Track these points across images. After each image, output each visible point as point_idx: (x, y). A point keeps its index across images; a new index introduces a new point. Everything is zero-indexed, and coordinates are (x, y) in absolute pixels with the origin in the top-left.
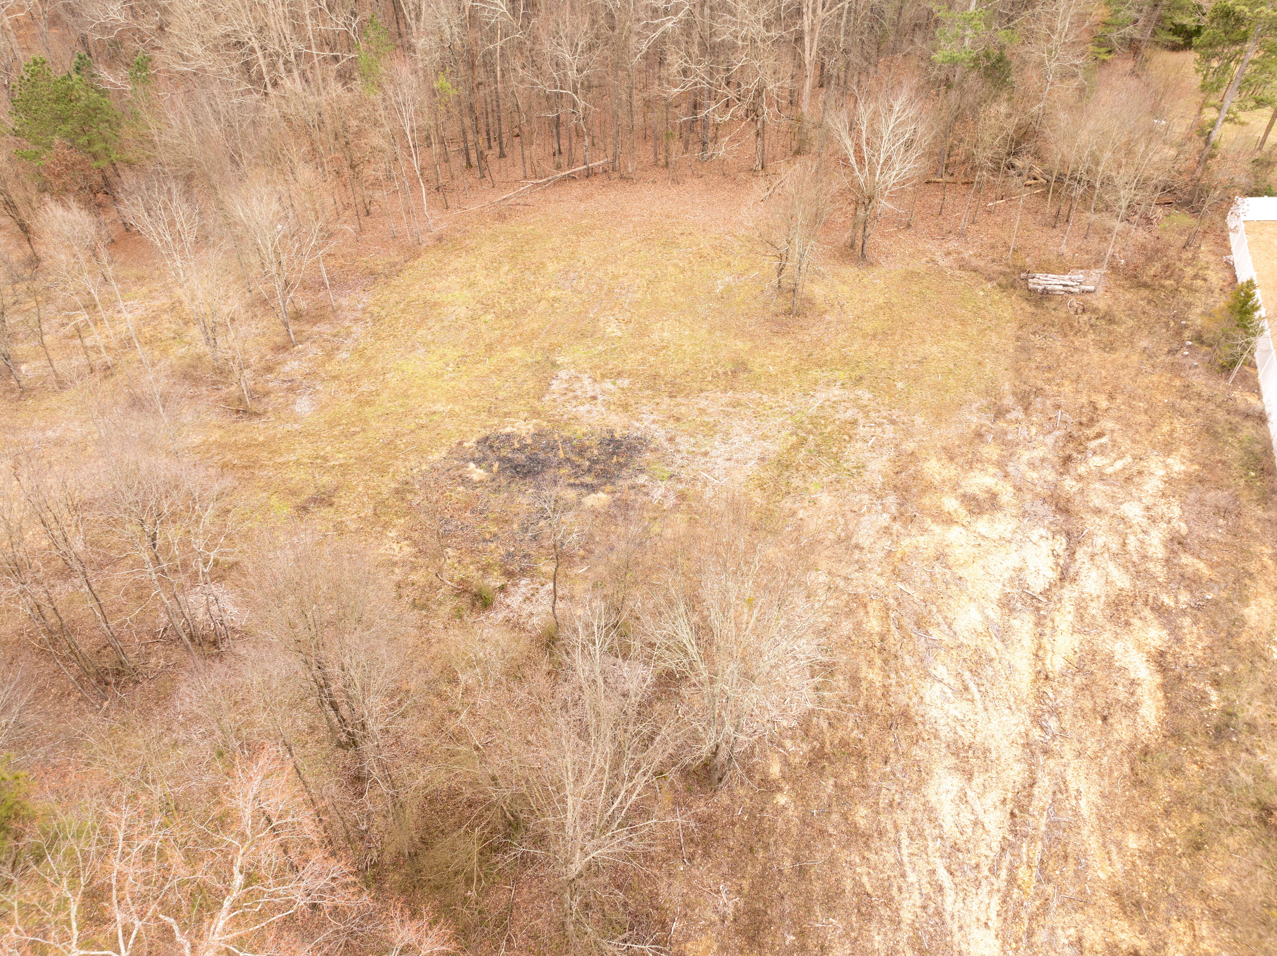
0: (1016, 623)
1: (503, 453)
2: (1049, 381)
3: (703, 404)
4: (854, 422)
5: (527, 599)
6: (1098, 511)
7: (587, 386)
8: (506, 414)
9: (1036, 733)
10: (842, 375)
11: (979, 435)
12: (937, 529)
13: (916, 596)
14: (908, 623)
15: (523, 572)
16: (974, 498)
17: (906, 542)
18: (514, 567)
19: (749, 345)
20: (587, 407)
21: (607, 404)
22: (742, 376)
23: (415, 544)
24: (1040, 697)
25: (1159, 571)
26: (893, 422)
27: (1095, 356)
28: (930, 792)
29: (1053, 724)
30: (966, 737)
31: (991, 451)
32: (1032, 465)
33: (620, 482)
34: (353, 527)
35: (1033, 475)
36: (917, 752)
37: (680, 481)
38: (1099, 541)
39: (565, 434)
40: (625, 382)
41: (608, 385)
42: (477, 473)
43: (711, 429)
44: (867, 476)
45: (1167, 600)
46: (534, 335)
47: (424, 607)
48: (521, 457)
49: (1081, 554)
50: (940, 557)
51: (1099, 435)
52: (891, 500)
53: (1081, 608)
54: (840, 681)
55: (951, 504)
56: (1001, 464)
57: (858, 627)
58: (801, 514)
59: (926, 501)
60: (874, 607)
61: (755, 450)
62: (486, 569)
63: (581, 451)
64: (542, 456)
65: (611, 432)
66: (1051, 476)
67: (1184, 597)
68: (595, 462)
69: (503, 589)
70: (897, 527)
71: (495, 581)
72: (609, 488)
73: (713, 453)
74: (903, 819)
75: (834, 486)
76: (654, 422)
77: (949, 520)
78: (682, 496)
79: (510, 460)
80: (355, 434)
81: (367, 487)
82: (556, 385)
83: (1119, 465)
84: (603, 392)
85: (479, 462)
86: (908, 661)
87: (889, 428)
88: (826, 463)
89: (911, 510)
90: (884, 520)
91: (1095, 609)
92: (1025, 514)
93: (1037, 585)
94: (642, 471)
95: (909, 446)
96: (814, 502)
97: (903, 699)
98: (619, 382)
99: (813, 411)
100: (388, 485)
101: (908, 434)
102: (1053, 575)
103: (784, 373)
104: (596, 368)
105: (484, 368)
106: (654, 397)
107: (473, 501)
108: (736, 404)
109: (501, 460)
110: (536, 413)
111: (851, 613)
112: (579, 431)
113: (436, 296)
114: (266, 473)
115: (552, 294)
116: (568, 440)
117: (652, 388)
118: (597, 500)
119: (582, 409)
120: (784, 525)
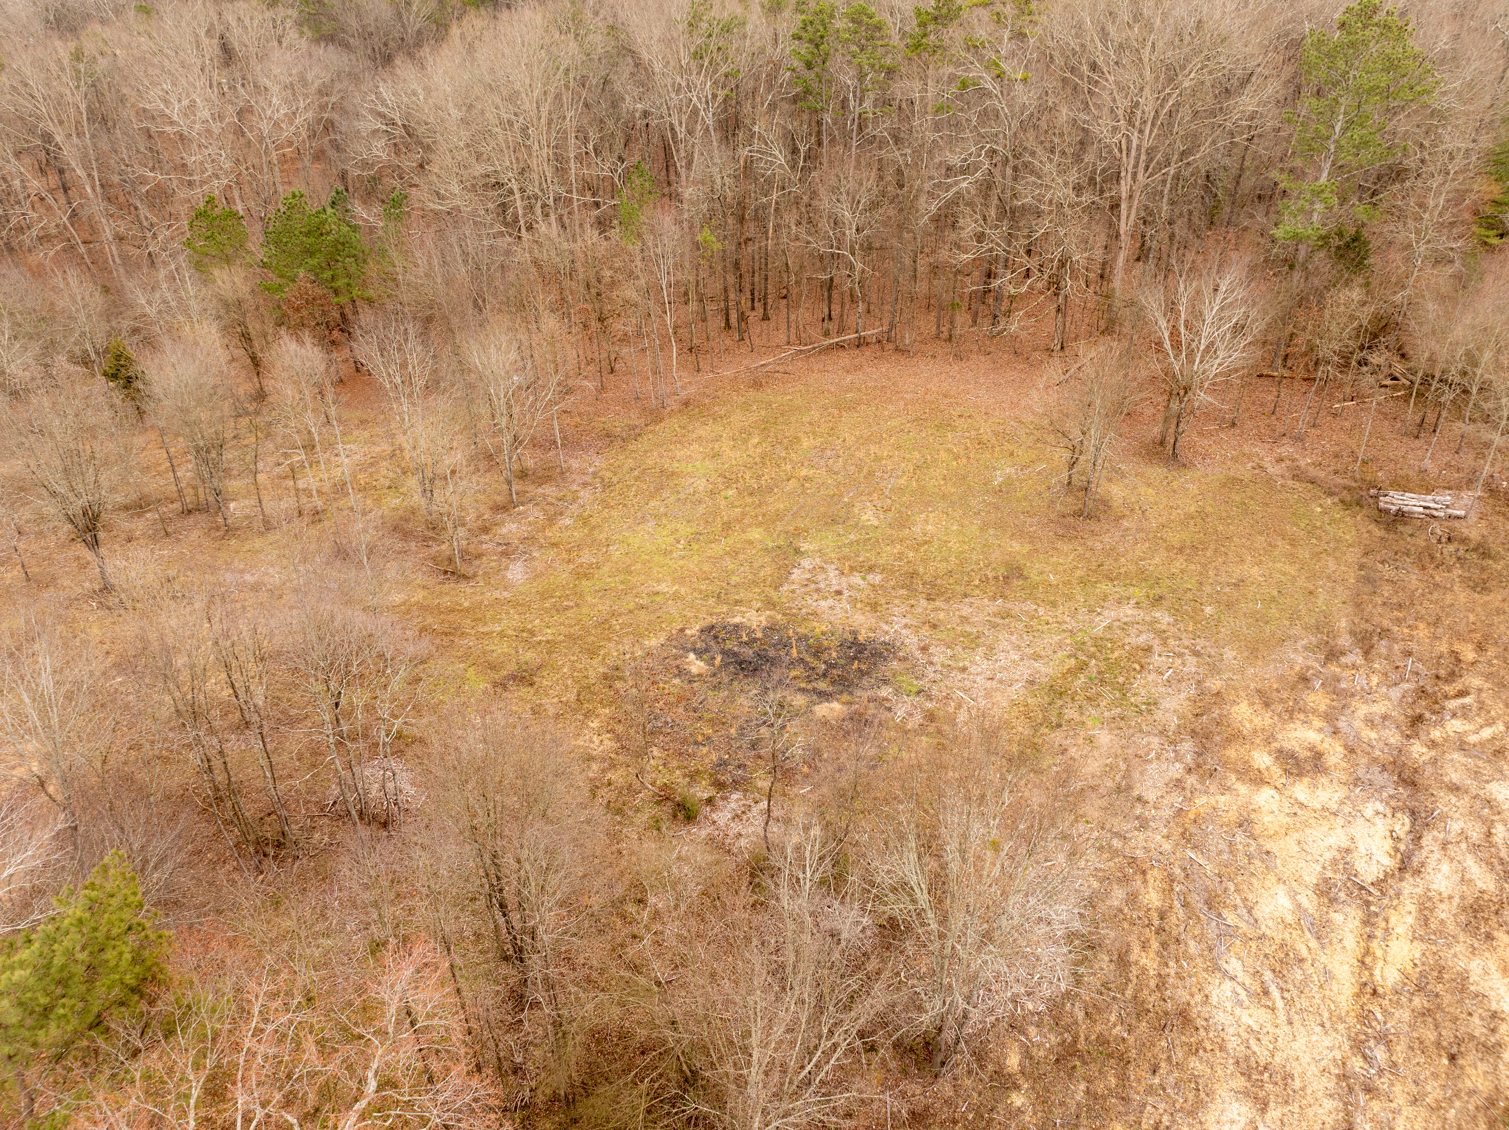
0: (1337, 918)
1: (729, 645)
2: (1398, 621)
3: (966, 611)
4: (1148, 650)
5: (736, 817)
6: (1455, 789)
7: (833, 579)
8: (737, 602)
9: (1357, 1064)
10: (1138, 592)
11: (1304, 679)
12: (1243, 789)
13: (1209, 868)
14: (1197, 901)
15: (736, 784)
16: (1292, 755)
17: (1201, 801)
18: (727, 778)
19: (1027, 547)
20: (830, 602)
21: (853, 601)
22: (1016, 583)
23: (618, 738)
24: (1365, 1017)
26: (1196, 654)
27: (1462, 596)
28: (1209, 1119)
29: (1380, 1054)
30: (1262, 1054)
31: (1318, 699)
32: (1370, 722)
33: (859, 693)
34: (551, 711)
35: (1370, 734)
36: (1195, 1064)
37: (929, 698)
38: (1456, 827)
39: (802, 630)
40: (876, 578)
41: (856, 579)
42: (696, 665)
43: (973, 641)
44: (1158, 715)
46: (778, 516)
47: (619, 812)
48: (748, 653)
49: (1429, 840)
50: (1245, 823)
51: (1462, 694)
52: (1187, 747)
53: (1425, 909)
54: (1104, 963)
55: (1262, 759)
56: (1330, 717)
57: (1132, 899)
58: (1073, 751)
59: (1231, 753)
60: (1155, 875)
61: (1024, 671)
62: (693, 776)
63: (818, 652)
64: (772, 653)
65: (854, 633)
66: (1394, 738)
68: (832, 666)
69: (710, 801)
70: (1191, 780)
71: (702, 791)
72: (845, 697)
73: (973, 669)
75: (1117, 723)
76: (906, 626)
77: (1259, 780)
78: (931, 717)
79: (735, 654)
80: (567, 608)
81: (573, 669)
82: (797, 575)
83: (1487, 733)
84: (850, 587)
85: (699, 654)
86: (1193, 947)
87: (1191, 660)
88: (1108, 695)
89: (1211, 762)
90: (1177, 770)
91: (1444, 912)
92: (1357, 782)
93: (1369, 873)
94: (886, 682)
95: (1215, 684)
96: (1090, 740)
97: (1183, 995)
98: (870, 577)
99: (1098, 631)
100: (596, 668)
101: (1214, 669)
102: (1390, 863)
103: (1067, 584)
104: (845, 559)
105: (718, 548)
106: (909, 597)
107: (688, 697)
108: (1005, 615)
109: (725, 653)
110: (771, 604)
111: (1125, 880)
112: (818, 628)
113: (675, 465)
114: (466, 642)
115: (804, 472)
116: (804, 638)
117: (907, 587)
118: (830, 711)
119: (824, 605)
120: (1050, 763)
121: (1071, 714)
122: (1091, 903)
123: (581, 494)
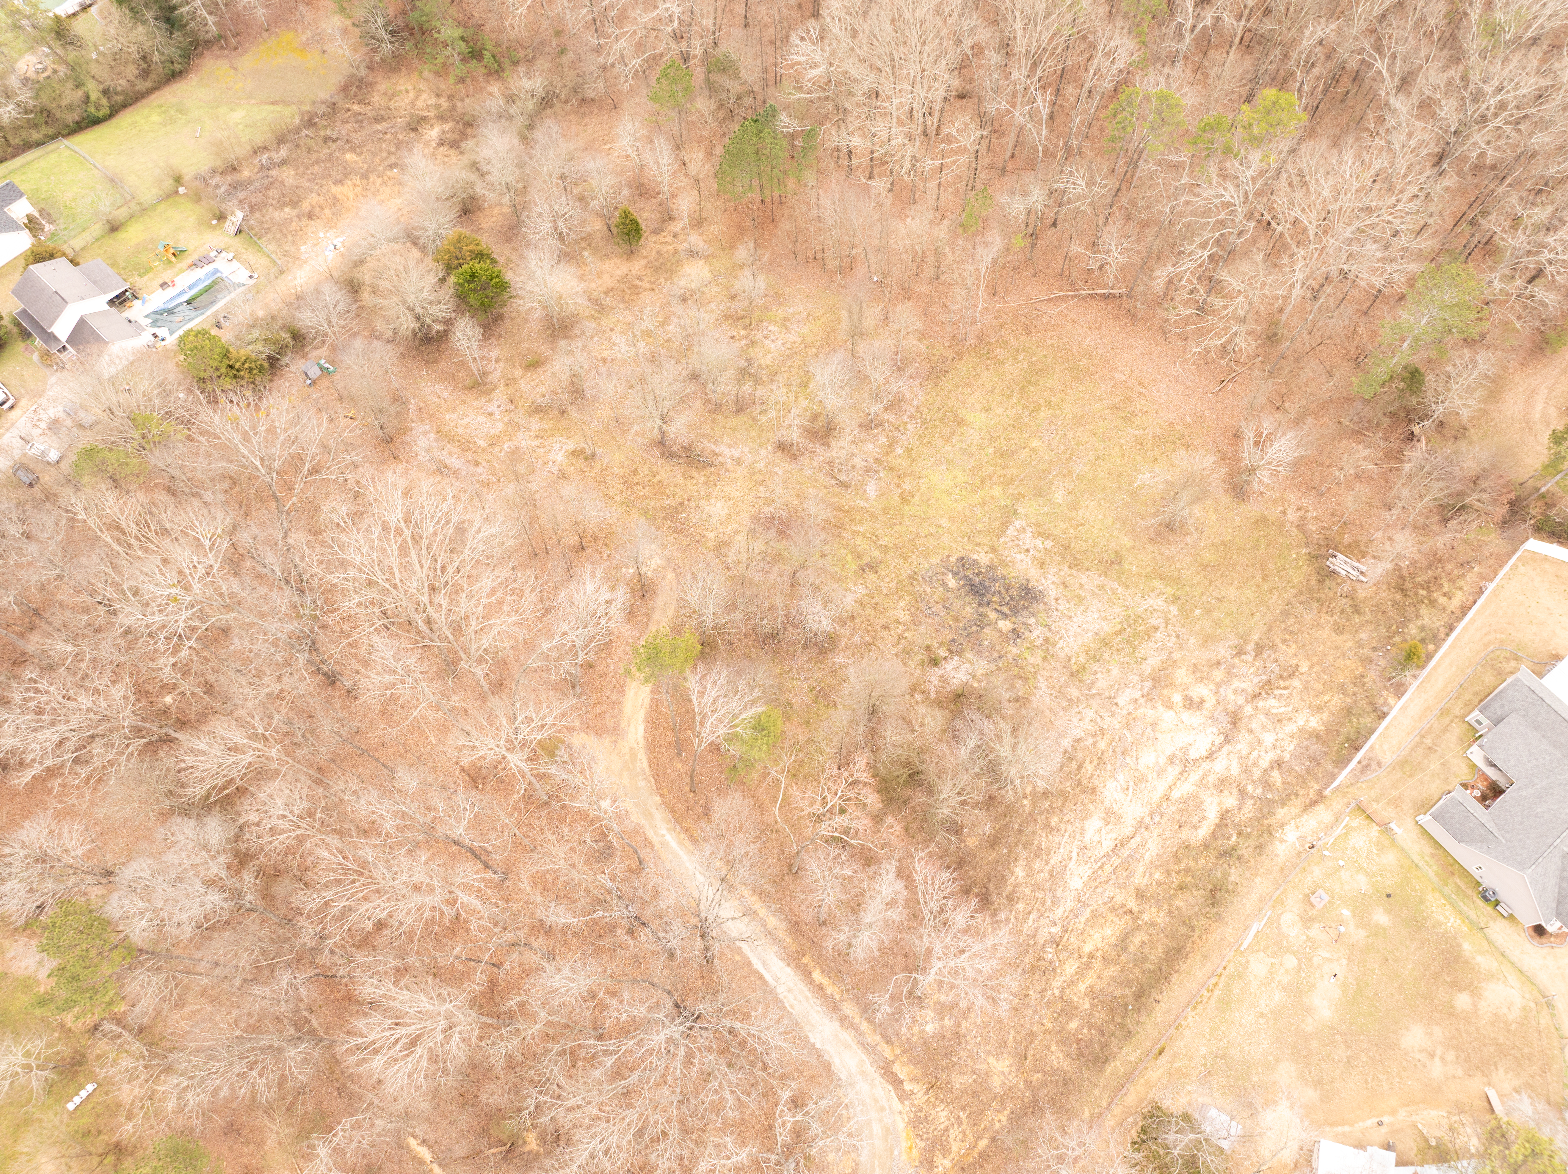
0: (1170, 769)
1: (969, 573)
2: (1284, 641)
3: (1085, 580)
4: (1156, 629)
5: (954, 669)
6: (1251, 731)
7: (1027, 540)
8: (978, 544)
9: (1147, 819)
10: (1170, 591)
11: (1218, 663)
12: (1161, 708)
13: (1130, 739)
14: (1119, 750)
15: (957, 653)
16: (1191, 700)
17: (1141, 710)
18: (954, 648)
19: (1131, 543)
20: (1022, 556)
21: (1034, 558)
22: (1117, 567)
23: (911, 615)
24: (1159, 806)
25: (1257, 773)
26: (1178, 637)
27: (1327, 633)
28: (1087, 824)
29: (1157, 819)
30: (1115, 809)
31: (1218, 675)
32: (1235, 691)
33: (1020, 618)
34: (885, 591)
35: (1232, 697)
36: (1090, 806)
37: (1049, 630)
38: (1239, 747)
39: (1004, 572)
40: (1049, 544)
41: (1039, 542)
42: (952, 582)
43: (1080, 600)
44: (1144, 666)
45: (1250, 789)
46: (1012, 480)
47: (908, 653)
48: (976, 580)
49: (1225, 750)
50: (1153, 725)
51: (1286, 688)
52: (1149, 684)
53: (1205, 775)
54: (1074, 765)
55: (1177, 698)
56: (1218, 685)
57: (1095, 744)
58: (1099, 676)
59: (1165, 692)
60: (1108, 737)
61: (1096, 626)
62: (941, 644)
63: (1008, 588)
64: (987, 583)
65: (1028, 581)
66: (1241, 700)
67: (1259, 791)
68: (1012, 599)
69: (945, 658)
70: (1142, 701)
71: (943, 653)
72: (1013, 619)
73: (1074, 619)
74: (1070, 828)
75: (1124, 665)
76: (1053, 583)
77: (1170, 706)
78: (1047, 640)
79: (970, 579)
80: (896, 524)
81: (896, 568)
82: (1011, 531)
83: (1282, 710)
84: (1035, 547)
85: (955, 574)
86: (1109, 767)
87: (1174, 639)
88: (1127, 649)
89: (1155, 693)
90: (1138, 695)
91: (1212, 778)
92: (1212, 717)
93: (1193, 754)
94: (1033, 615)
95: (1177, 656)
96: (1109, 671)
97: (1097, 782)
98: (1046, 542)
99: (1140, 611)
100: (906, 570)
101: (1181, 647)
102: (1205, 754)
103: (1139, 575)
104: (1038, 525)
105: (976, 498)
106: (1061, 563)
107: (945, 600)
108: (1102, 588)
109: (966, 577)
110: (993, 550)
111: (1095, 736)
112: (1012, 573)
113: (964, 411)
114: (846, 535)
115: (1035, 443)
116: (1004, 578)
117: (1062, 555)
118: (1005, 625)
119: (1019, 557)
120: (1087, 678)
121: (1106, 656)
122: (1078, 741)
123: (909, 426)
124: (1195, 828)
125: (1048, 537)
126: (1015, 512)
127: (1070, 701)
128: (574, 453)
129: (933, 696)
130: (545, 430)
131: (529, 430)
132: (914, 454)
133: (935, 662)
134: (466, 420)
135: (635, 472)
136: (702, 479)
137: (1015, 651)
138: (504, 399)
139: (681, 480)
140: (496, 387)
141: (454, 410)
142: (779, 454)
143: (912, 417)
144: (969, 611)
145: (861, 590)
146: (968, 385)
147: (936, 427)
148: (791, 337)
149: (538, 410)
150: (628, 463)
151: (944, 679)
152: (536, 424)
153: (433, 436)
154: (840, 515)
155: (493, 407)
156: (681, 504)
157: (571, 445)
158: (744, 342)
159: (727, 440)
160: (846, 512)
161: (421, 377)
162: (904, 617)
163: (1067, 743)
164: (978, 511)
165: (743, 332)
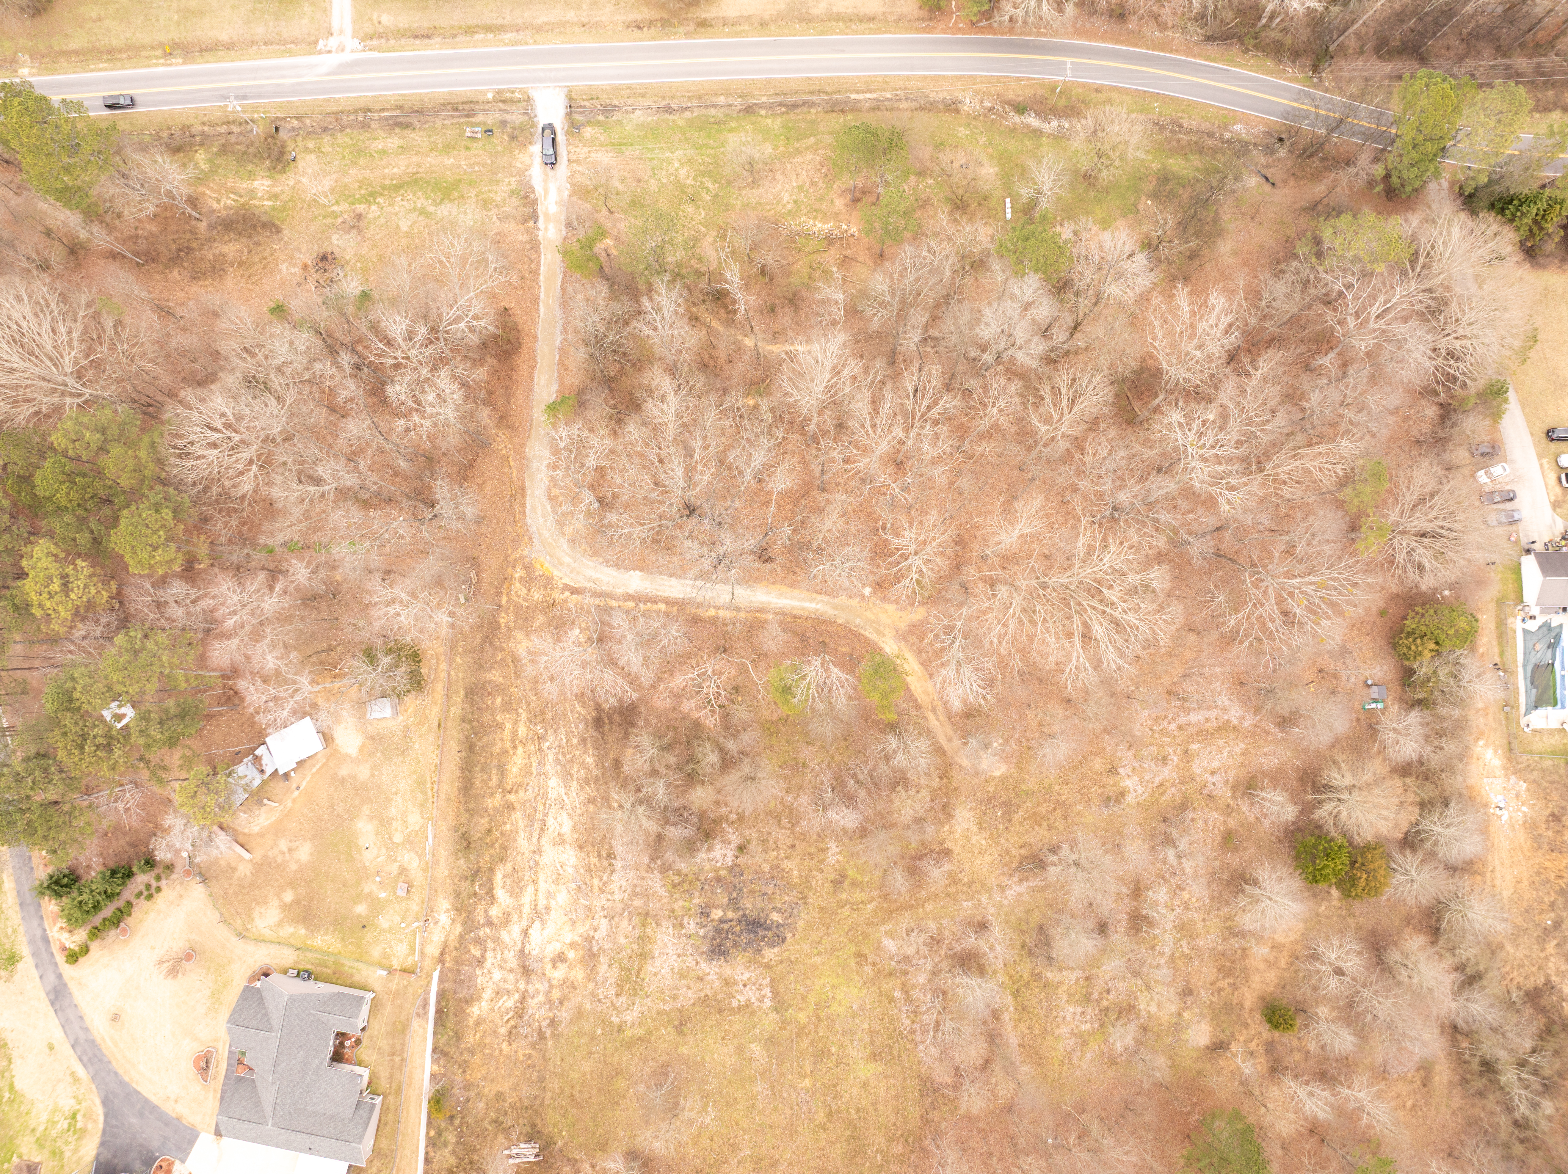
0: (545, 902)
1: (770, 934)
2: (530, 1056)
3: (690, 994)
4: (618, 995)
5: (725, 856)
6: (511, 971)
7: (750, 994)
9: (537, 858)
11: (561, 1003)
12: (577, 938)
13: (582, 901)
14: (583, 887)
15: (732, 869)
16: (562, 961)
17: (587, 927)
19: (680, 1051)
20: (745, 978)
21: (737, 983)
22: (677, 1023)
23: (783, 870)
24: (536, 873)
25: (490, 945)
26: (600, 1001)
27: (506, 1087)
28: (571, 824)
29: (532, 863)
30: (561, 848)
31: (556, 994)
32: (538, 992)
33: (711, 928)
34: (815, 872)
35: (538, 986)
36: (576, 837)
37: (685, 936)
38: (512, 954)
39: (747, 955)
40: (735, 1004)
42: (776, 917)
43: (682, 975)
44: (607, 960)
45: (488, 930)
48: (761, 933)
49: (519, 945)
50: (574, 923)
51: (508, 1022)
52: (595, 948)
53: (521, 917)
55: (571, 955)
56: (551, 987)
58: (631, 929)
59: (581, 953)
60: (596, 890)
61: (657, 964)
62: (747, 866)
63: (736, 944)
64: (752, 937)
65: (727, 962)
66: (531, 988)
67: (481, 933)
68: (727, 938)
69: (737, 858)
70: (592, 934)
71: (741, 860)
72: (715, 924)
73: (676, 957)
74: (579, 812)
75: (620, 950)
76: (709, 974)
77: (571, 945)
78: (681, 926)
79: (765, 930)
81: (822, 897)
82: (767, 991)
83: (501, 1004)
84: (742, 992)
85: (779, 925)
86: (582, 871)
87: (601, 997)
88: (625, 963)
89: (587, 946)
90: (597, 936)
91: (515, 917)
92: (541, 961)
93: (537, 925)
94: (704, 938)
95: (591, 986)
96: (626, 937)
97: (582, 854)
98: (737, 1003)
99: (637, 1000)
100: (813, 901)
101: (592, 994)
102: (531, 931)
103: (656, 1029)
104: (753, 1013)
105: (812, 999)
106: (715, 995)
107: (771, 900)
108: (675, 998)
109: (770, 929)
110: (768, 966)
111: (604, 884)
112: (741, 958)
113: (880, 1069)
114: (875, 893)
115: (807, 1082)
116: (745, 950)
117: (720, 1002)
118: (717, 914)
119: (747, 975)
120: (636, 920)
121: (635, 946)
123: (908, 1022)
124: (505, 876)
125: (739, 1008)
126: (776, 1010)
127: (636, 895)
128: (1122, 794)
129: (724, 825)
130: (1162, 794)
131: (1173, 785)
132: (885, 1001)
133: (741, 848)
134: (1225, 754)
135: (1065, 818)
136: (1014, 852)
137: (696, 901)
138: (1218, 793)
139: (1027, 838)
140: (1233, 796)
141: (1243, 754)
142: (979, 918)
143: (914, 1032)
144: (748, 904)
145: (831, 860)
146: (896, 1097)
147: (890, 1037)
148: (1063, 1030)
149: (1184, 806)
150: (1077, 820)
151: (727, 842)
152: (1172, 794)
153: (1235, 722)
154: (894, 906)
155: (1216, 779)
156: (1010, 821)
157: (1130, 798)
158: (1095, 995)
159: (1026, 898)
160: (892, 912)
161: (1297, 758)
162: (787, 864)
163: (618, 864)
164: (803, 990)
165: (1105, 1003)
